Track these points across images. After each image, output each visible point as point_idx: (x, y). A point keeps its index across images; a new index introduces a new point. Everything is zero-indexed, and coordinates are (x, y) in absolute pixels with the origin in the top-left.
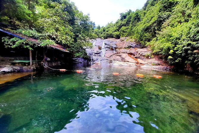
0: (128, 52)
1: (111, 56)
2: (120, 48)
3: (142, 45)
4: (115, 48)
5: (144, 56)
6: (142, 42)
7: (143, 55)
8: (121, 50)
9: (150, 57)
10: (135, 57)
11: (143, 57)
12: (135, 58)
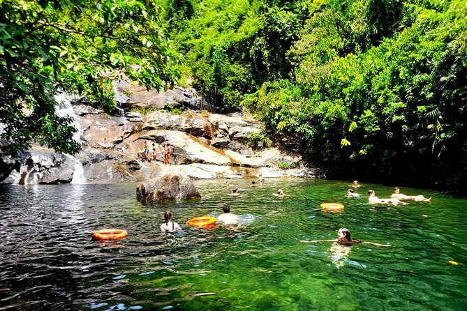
0: (183, 126)
1: (119, 142)
2: (146, 108)
3: (226, 100)
4: (124, 106)
5: (242, 140)
6: (227, 93)
7: (239, 135)
8: (151, 116)
9: (260, 144)
10: (213, 142)
11: (238, 145)
12: (214, 145)
